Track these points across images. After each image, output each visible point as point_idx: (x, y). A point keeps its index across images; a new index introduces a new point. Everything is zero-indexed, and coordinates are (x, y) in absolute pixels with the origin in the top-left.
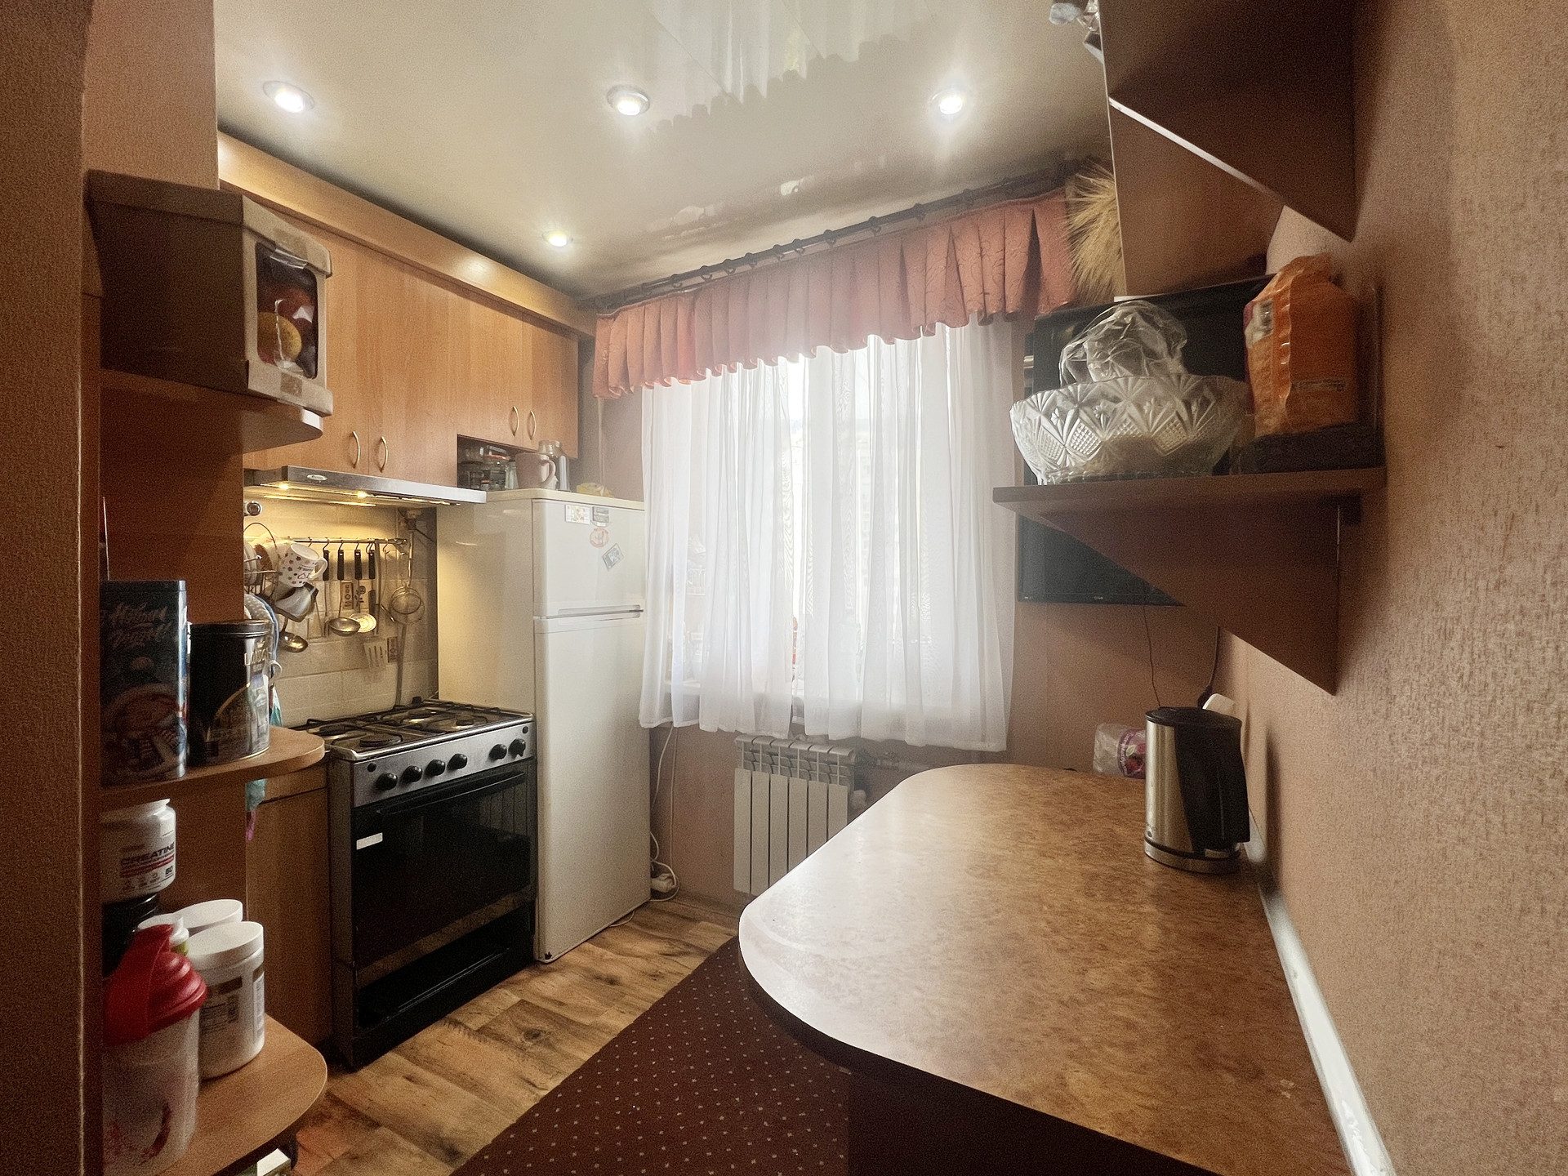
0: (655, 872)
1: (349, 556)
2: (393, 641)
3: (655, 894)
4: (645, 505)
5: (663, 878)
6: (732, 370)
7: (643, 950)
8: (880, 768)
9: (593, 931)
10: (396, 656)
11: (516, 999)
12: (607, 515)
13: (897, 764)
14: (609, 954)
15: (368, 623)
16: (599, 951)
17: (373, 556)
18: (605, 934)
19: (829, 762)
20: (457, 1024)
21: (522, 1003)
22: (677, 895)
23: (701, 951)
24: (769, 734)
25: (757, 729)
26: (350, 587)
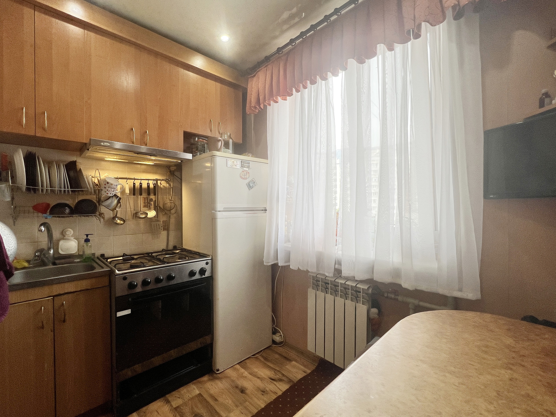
0: (274, 332)
1: (145, 185)
2: (165, 222)
3: (274, 342)
4: (268, 161)
5: (278, 336)
6: (305, 87)
7: (262, 374)
8: (387, 297)
9: (241, 359)
10: (166, 228)
11: (197, 392)
12: (249, 165)
13: (397, 297)
14: (246, 373)
15: (152, 214)
16: (242, 370)
17: (156, 186)
18: (247, 361)
19: (357, 291)
20: (168, 402)
21: (200, 395)
22: (284, 344)
23: (290, 381)
24: (323, 273)
25: (318, 270)
26: (146, 199)
